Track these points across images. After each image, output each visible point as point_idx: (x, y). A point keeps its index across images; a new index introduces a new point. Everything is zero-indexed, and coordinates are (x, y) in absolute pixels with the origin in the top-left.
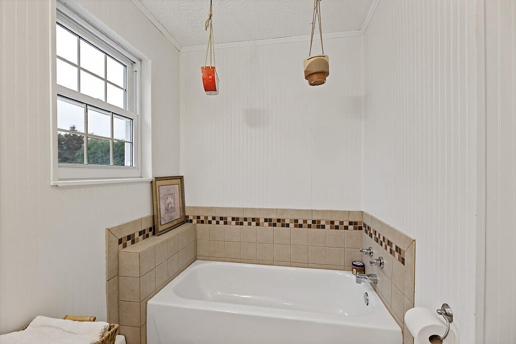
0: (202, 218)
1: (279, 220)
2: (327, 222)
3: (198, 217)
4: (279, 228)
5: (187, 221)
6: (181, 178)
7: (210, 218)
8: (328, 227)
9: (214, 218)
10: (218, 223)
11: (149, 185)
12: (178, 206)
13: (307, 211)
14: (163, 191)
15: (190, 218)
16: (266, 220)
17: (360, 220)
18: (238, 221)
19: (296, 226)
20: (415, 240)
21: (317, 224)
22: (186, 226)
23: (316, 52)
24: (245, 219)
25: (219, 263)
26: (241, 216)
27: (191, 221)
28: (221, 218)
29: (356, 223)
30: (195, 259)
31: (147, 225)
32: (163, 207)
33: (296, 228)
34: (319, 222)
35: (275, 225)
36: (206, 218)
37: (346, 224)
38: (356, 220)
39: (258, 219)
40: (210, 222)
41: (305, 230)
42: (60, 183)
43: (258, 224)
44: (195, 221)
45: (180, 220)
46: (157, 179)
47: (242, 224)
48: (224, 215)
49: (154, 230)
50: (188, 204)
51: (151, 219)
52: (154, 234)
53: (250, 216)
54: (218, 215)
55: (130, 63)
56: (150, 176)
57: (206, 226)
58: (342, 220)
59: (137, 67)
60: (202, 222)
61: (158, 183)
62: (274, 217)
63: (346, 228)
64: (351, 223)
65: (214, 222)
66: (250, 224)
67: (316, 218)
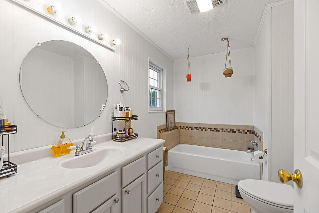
0: (182, 127)
1: (215, 129)
2: (237, 130)
3: (181, 127)
4: (215, 132)
5: (176, 128)
6: (174, 111)
7: (185, 127)
8: (237, 132)
9: (187, 127)
10: (189, 129)
11: (165, 113)
12: (173, 122)
13: (227, 125)
14: (169, 115)
15: (178, 127)
16: (209, 129)
17: (253, 130)
18: (197, 129)
19: (222, 131)
20: (263, 132)
21: (232, 131)
22: (176, 130)
23: (228, 66)
24: (200, 128)
25: (190, 145)
26: (199, 126)
27: (178, 128)
28: (190, 127)
29: (250, 131)
30: (180, 143)
31: (165, 127)
32: (169, 122)
33: (222, 132)
34: (233, 130)
35: (213, 131)
36: (184, 127)
37: (246, 131)
38: (251, 130)
39: (206, 128)
40: (185, 129)
41: (226, 133)
42: (150, 112)
43: (205, 130)
44: (179, 128)
45: (174, 127)
46: (168, 111)
47: (199, 130)
48: (191, 126)
49: (167, 129)
50: (176, 121)
51: (166, 125)
52: (167, 131)
53: (202, 126)
54: (189, 126)
55: (159, 71)
56: (166, 110)
57: (184, 130)
58: (243, 129)
59: (161, 72)
60: (182, 129)
61: (169, 112)
62: (213, 127)
63: (246, 133)
64: (248, 131)
65: (187, 129)
66: (202, 130)
67: (231, 128)
